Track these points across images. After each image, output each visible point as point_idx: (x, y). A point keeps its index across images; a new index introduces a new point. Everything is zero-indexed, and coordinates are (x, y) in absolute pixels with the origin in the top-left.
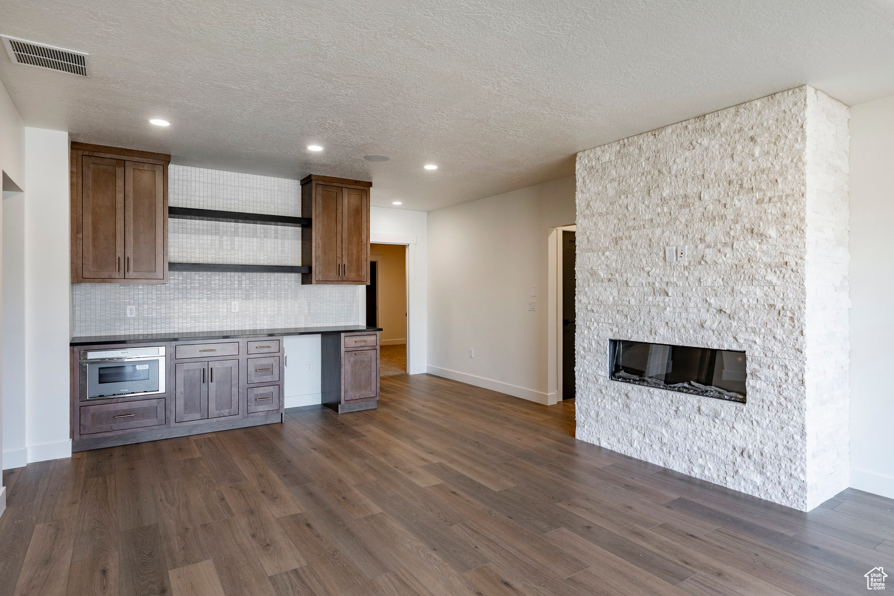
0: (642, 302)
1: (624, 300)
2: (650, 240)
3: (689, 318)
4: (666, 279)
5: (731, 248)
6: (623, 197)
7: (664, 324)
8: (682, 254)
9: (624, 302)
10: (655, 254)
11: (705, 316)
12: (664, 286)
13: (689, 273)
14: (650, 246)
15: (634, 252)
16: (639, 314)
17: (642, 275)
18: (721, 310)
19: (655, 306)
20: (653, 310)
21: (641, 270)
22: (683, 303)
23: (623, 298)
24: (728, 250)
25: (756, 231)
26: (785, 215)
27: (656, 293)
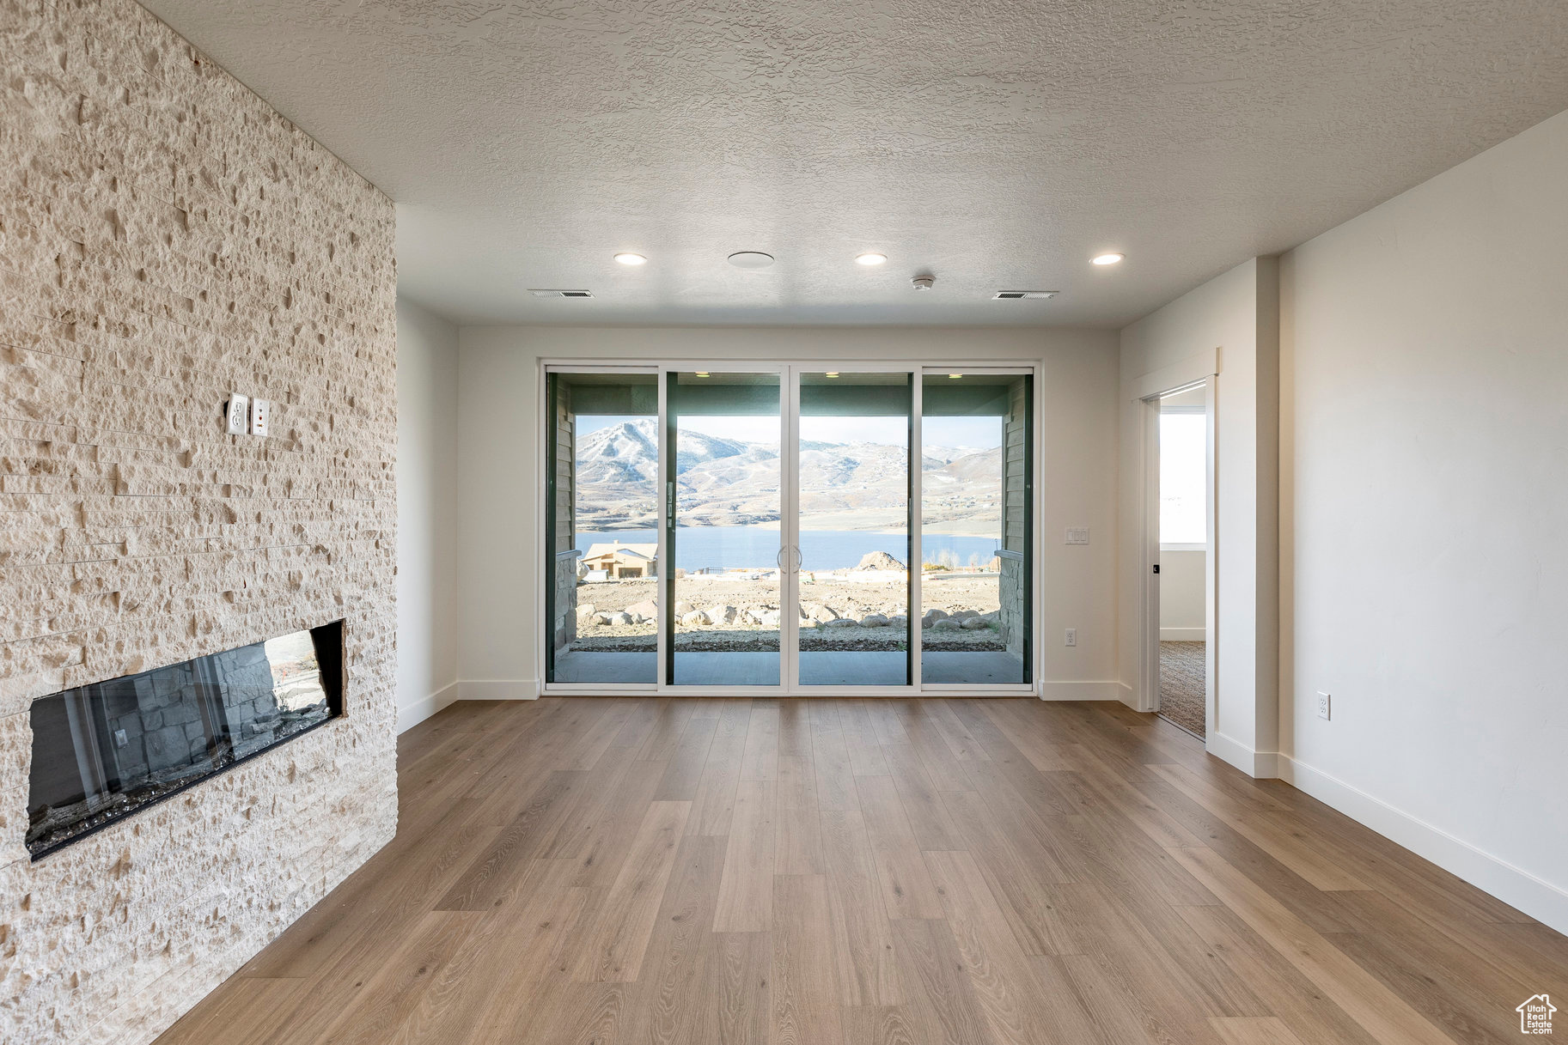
0: (163, 546)
1: (103, 542)
2: (188, 361)
3: (270, 573)
4: (223, 478)
5: (328, 425)
6: (97, 176)
7: (218, 597)
8: (260, 418)
9: (105, 548)
10: (198, 405)
11: (297, 564)
12: (218, 495)
13: (269, 466)
14: (185, 377)
15: (143, 383)
16: (157, 581)
17: (166, 461)
18: (317, 548)
19: (198, 551)
20: (198, 562)
21: (165, 445)
22: (258, 540)
23: (102, 533)
24: (325, 427)
25: (357, 404)
26: (381, 389)
27: (204, 516)
